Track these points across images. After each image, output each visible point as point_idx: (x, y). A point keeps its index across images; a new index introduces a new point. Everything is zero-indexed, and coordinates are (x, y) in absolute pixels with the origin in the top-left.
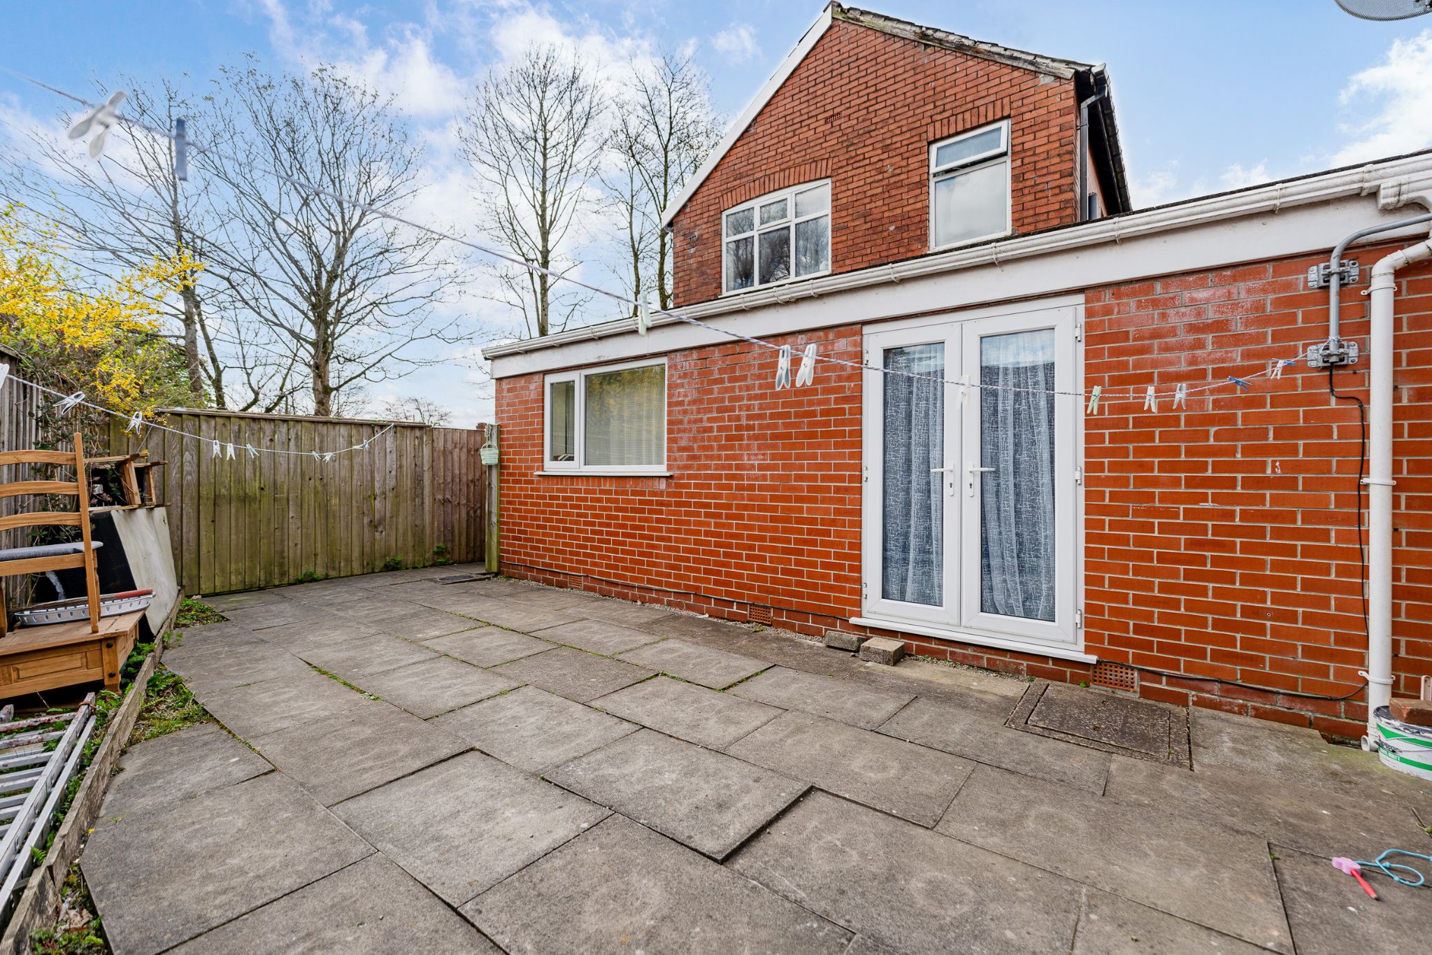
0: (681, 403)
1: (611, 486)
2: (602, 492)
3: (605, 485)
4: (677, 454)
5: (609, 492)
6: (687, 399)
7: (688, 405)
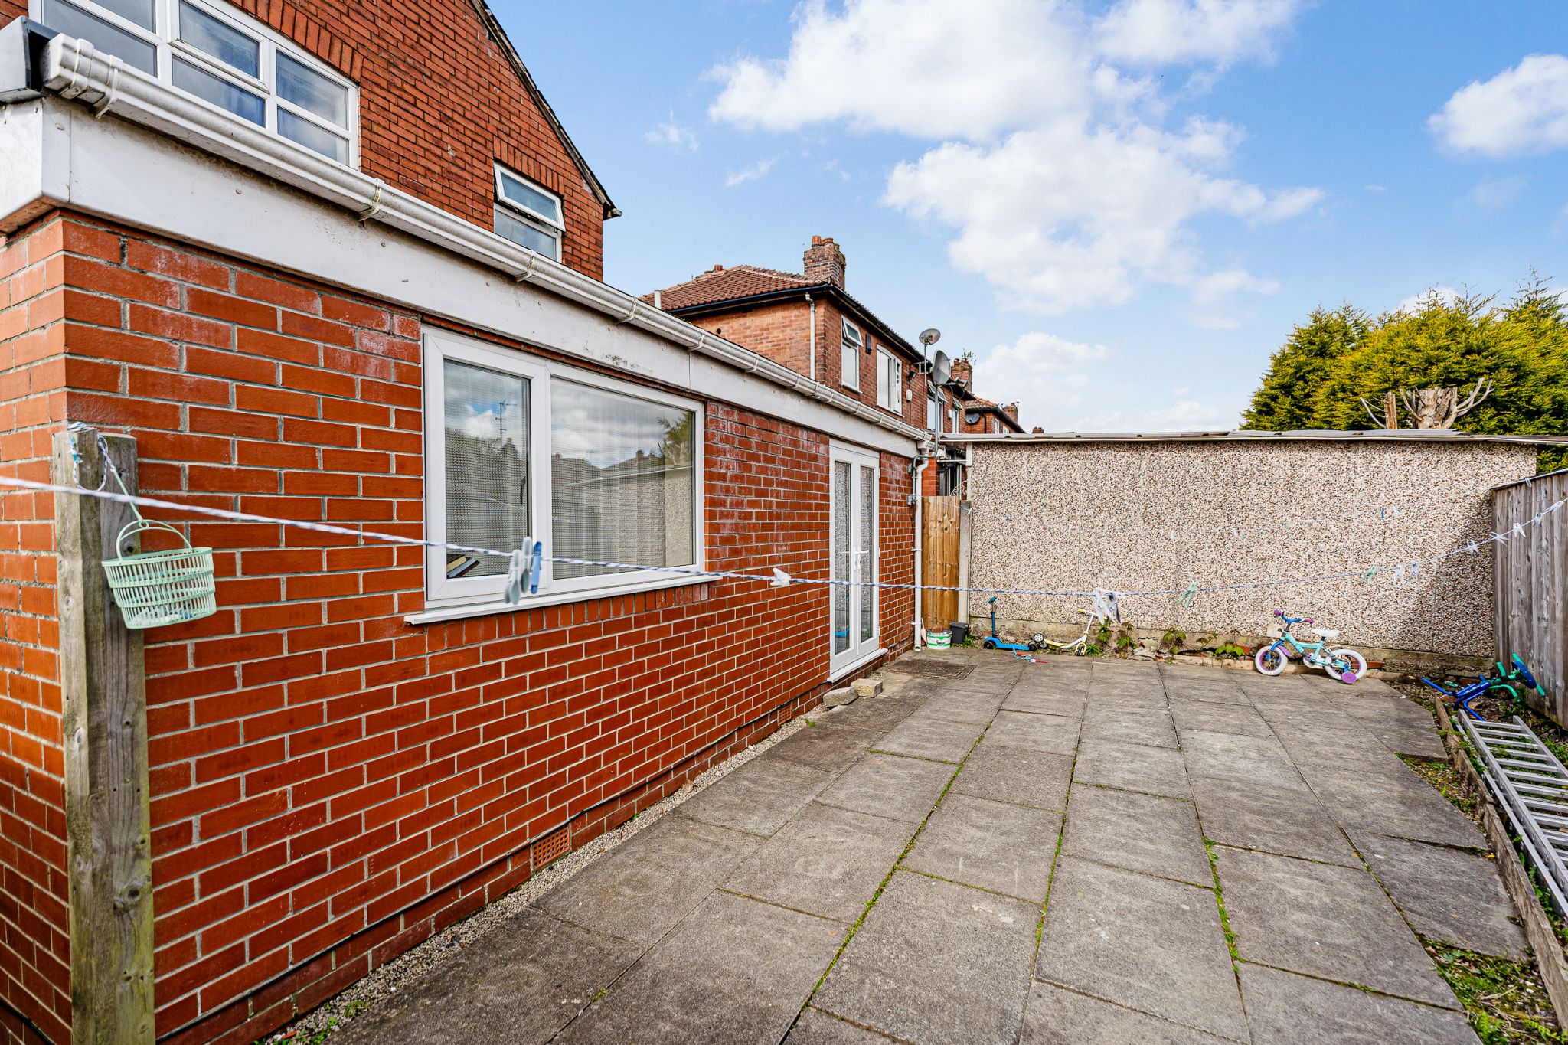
0: (723, 477)
1: (628, 611)
2: (610, 627)
3: (617, 613)
4: (720, 548)
5: (625, 624)
6: (730, 473)
7: (731, 481)
